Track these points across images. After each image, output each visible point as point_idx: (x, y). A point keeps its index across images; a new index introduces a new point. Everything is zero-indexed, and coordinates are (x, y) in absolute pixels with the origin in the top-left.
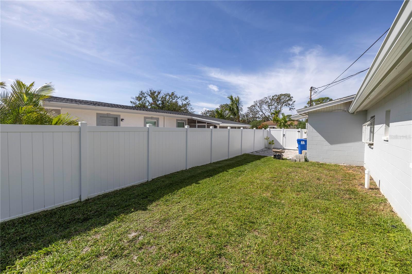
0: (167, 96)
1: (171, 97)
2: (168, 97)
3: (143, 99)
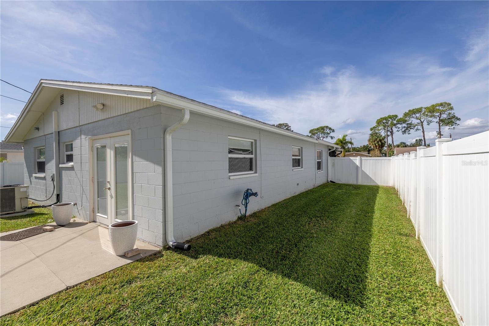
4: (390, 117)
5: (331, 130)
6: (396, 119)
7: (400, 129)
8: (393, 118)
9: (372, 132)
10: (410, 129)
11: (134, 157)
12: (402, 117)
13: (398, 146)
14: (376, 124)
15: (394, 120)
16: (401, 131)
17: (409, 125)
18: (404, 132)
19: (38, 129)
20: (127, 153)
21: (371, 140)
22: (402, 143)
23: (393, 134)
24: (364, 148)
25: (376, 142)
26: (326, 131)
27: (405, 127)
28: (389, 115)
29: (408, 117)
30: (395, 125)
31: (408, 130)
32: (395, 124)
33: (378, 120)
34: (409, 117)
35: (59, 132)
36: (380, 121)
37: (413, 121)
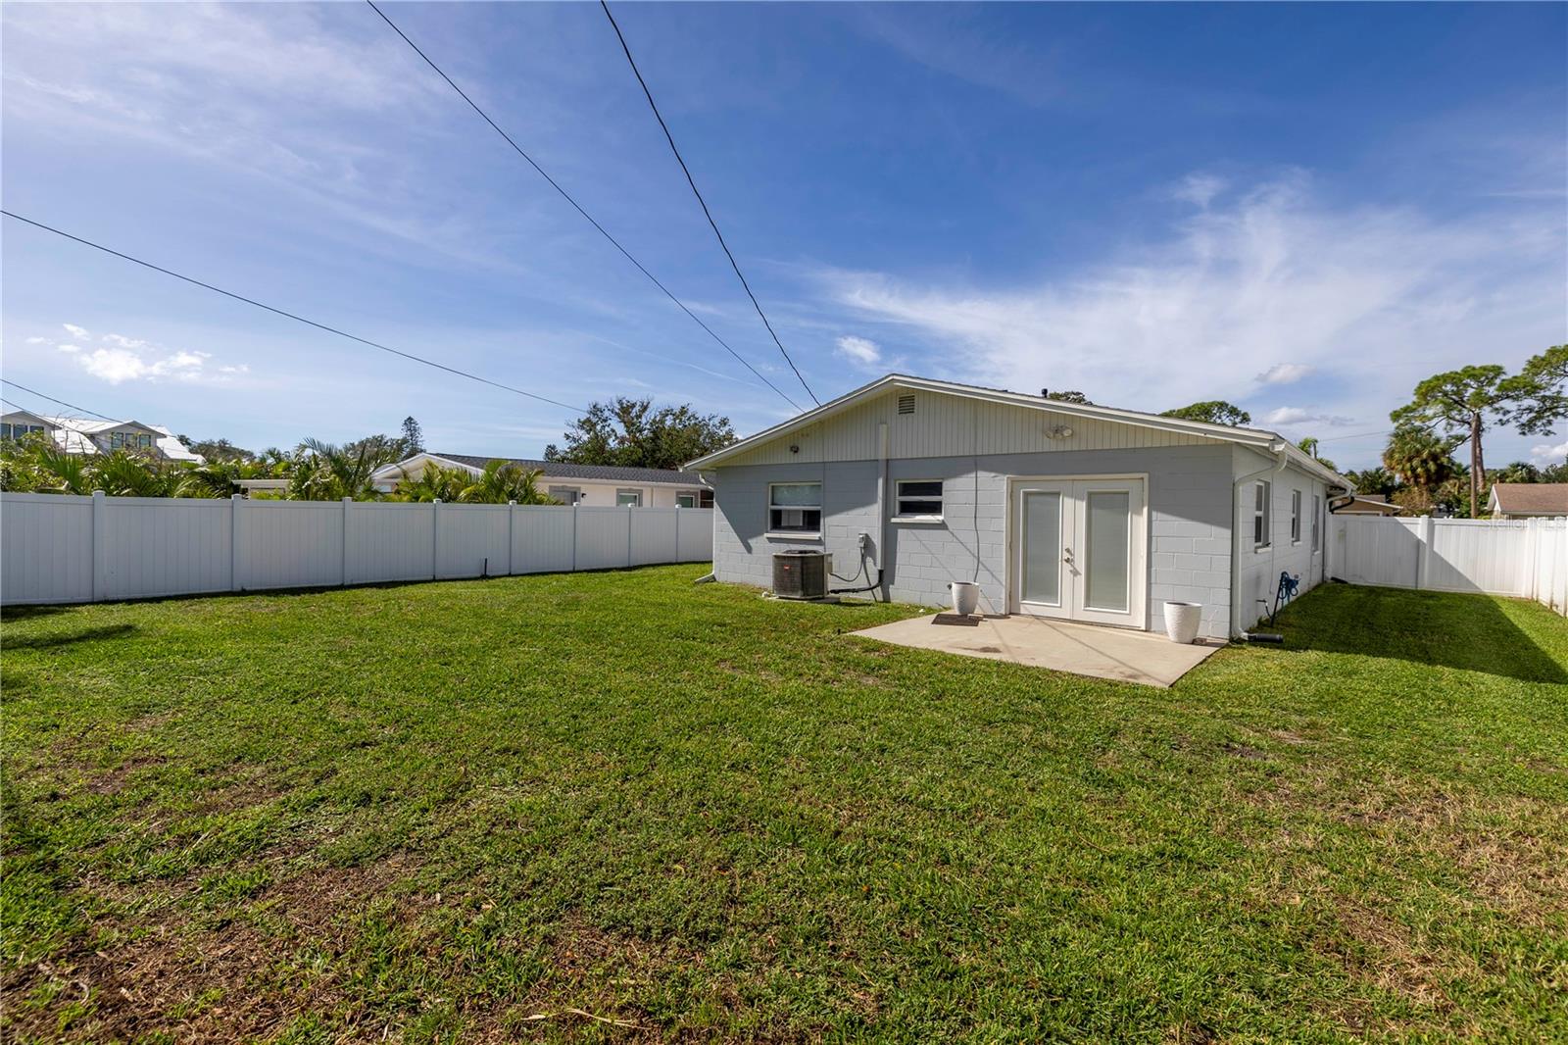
0: (667, 415)
1: (677, 421)
2: (669, 421)
3: (598, 427)
4: (1472, 372)
5: (1237, 415)
6: (1498, 381)
7: (1511, 415)
8: (1483, 375)
9: (1396, 424)
10: (1551, 418)
11: (1154, 514)
12: (1519, 373)
13: (1502, 477)
14: (1415, 398)
15: (1491, 383)
16: (1514, 423)
17: (1548, 404)
18: (1528, 428)
19: (795, 450)
20: (1128, 506)
21: (1397, 456)
22: (1518, 465)
23: (1484, 433)
24: (1366, 482)
25: (1415, 462)
26: (1220, 418)
27: (1530, 409)
28: (1469, 367)
29: (1545, 372)
30: (1491, 401)
31: (1544, 421)
32: (1491, 398)
33: (1422, 382)
34: (1550, 373)
35: (888, 460)
36: (1433, 389)
37: (1563, 390)
